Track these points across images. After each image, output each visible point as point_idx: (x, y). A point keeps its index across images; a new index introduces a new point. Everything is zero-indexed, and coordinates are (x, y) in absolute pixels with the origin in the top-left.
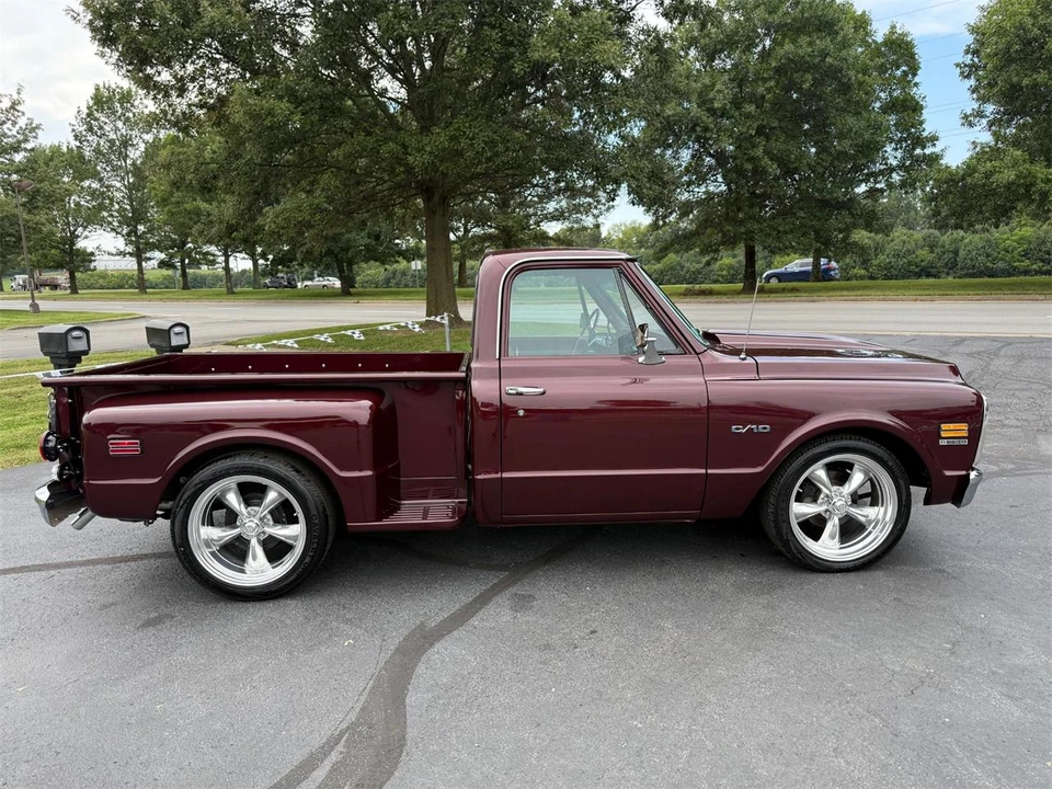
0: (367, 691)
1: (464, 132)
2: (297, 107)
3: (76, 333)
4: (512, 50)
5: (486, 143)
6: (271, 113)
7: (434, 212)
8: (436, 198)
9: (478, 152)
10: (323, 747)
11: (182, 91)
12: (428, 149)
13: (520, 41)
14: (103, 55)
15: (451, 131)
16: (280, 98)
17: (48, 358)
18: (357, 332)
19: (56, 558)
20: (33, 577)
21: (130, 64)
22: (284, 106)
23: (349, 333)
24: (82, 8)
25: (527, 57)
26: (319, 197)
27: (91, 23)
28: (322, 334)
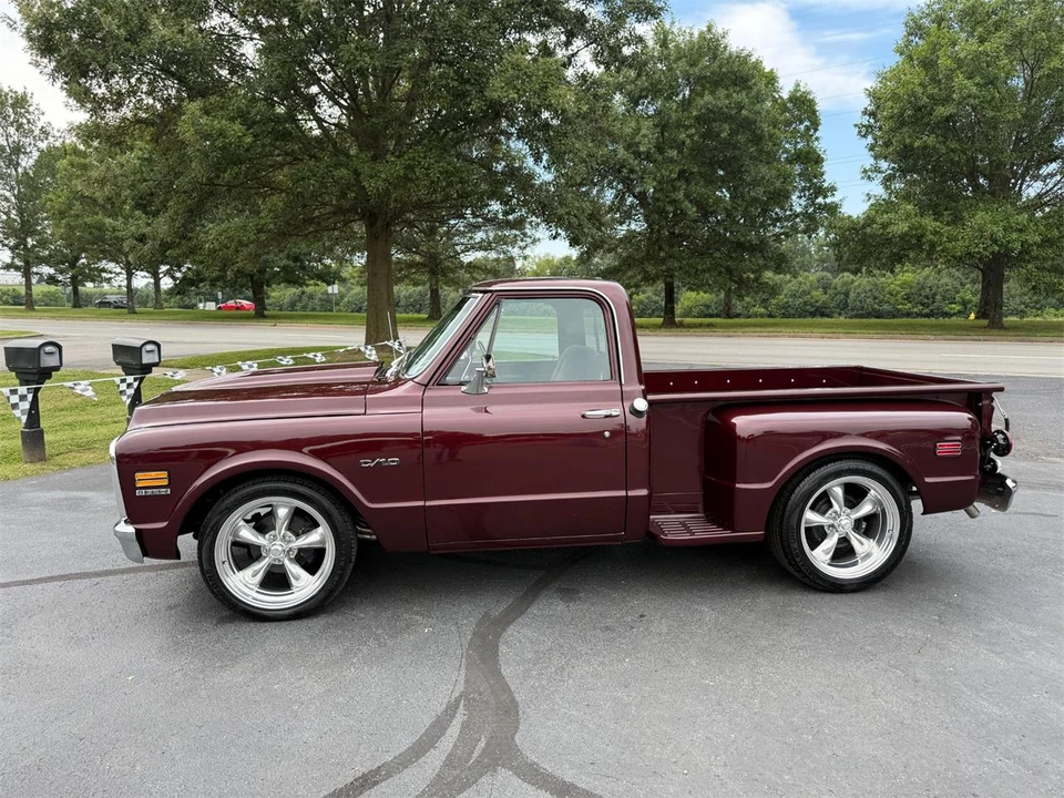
0: (463, 666)
1: (420, 162)
2: (248, 129)
3: (48, 349)
4: (468, 87)
5: (440, 172)
6: (222, 133)
7: (376, 238)
8: (379, 224)
9: (433, 182)
10: (446, 711)
11: (118, 105)
12: (383, 176)
13: (475, 80)
14: (37, 65)
15: (405, 160)
16: (232, 119)
17: (14, 374)
18: (319, 354)
19: (89, 567)
20: (79, 584)
21: (66, 76)
22: (237, 127)
23: (311, 355)
24: (20, 16)
25: (484, 96)
26: (266, 219)
27: (28, 31)
28: (285, 356)
